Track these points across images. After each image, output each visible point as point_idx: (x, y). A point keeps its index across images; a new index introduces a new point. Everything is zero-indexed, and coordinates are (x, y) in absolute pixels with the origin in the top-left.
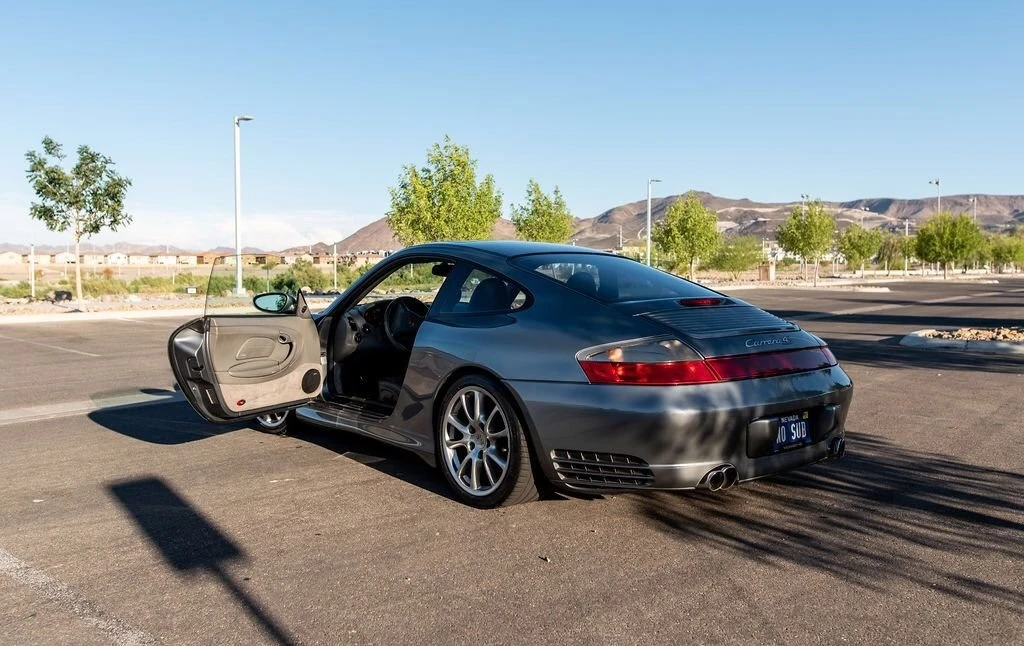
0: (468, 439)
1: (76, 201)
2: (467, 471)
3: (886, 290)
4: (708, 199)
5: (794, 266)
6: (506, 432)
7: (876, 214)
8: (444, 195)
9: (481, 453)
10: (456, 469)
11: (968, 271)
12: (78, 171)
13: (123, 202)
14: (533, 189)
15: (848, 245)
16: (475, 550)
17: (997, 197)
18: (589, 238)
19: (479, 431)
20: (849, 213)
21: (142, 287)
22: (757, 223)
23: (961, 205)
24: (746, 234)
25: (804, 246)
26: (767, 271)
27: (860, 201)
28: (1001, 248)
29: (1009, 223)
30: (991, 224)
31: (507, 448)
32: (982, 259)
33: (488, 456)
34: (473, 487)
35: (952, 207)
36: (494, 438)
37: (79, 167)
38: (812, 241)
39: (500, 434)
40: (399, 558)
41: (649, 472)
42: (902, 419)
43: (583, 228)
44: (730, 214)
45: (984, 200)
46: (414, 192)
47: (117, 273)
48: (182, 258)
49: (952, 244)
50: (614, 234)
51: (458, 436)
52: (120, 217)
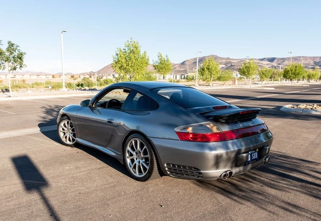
0: (135, 156)
1: (8, 60)
2: (135, 167)
3: (273, 89)
4: (216, 58)
5: (243, 79)
6: (148, 156)
7: (270, 63)
8: (130, 58)
9: (139, 161)
10: (130, 166)
11: (299, 82)
12: (8, 50)
13: (23, 60)
14: (160, 56)
15: (261, 74)
16: (136, 201)
17: (309, 57)
18: (178, 70)
19: (139, 154)
20: (261, 62)
21: (35, 86)
22: (232, 65)
23: (297, 60)
24: (228, 69)
25: (247, 74)
26: (235, 82)
27: (265, 58)
28: (310, 75)
29: (312, 66)
30: (307, 66)
31: (149, 162)
32: (303, 78)
33: (142, 163)
34: (136, 174)
35: (295, 60)
36: (144, 157)
37: (8, 48)
38: (250, 73)
39: (146, 156)
40: (108, 205)
41: (201, 173)
42: (284, 141)
43: (176, 67)
44: (223, 62)
45: (305, 58)
46: (120, 56)
47: (27, 81)
48: (47, 76)
49: (295, 73)
50: (186, 69)
51: (131, 155)
52: (22, 65)
